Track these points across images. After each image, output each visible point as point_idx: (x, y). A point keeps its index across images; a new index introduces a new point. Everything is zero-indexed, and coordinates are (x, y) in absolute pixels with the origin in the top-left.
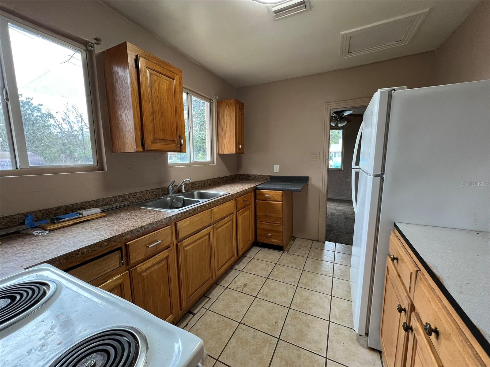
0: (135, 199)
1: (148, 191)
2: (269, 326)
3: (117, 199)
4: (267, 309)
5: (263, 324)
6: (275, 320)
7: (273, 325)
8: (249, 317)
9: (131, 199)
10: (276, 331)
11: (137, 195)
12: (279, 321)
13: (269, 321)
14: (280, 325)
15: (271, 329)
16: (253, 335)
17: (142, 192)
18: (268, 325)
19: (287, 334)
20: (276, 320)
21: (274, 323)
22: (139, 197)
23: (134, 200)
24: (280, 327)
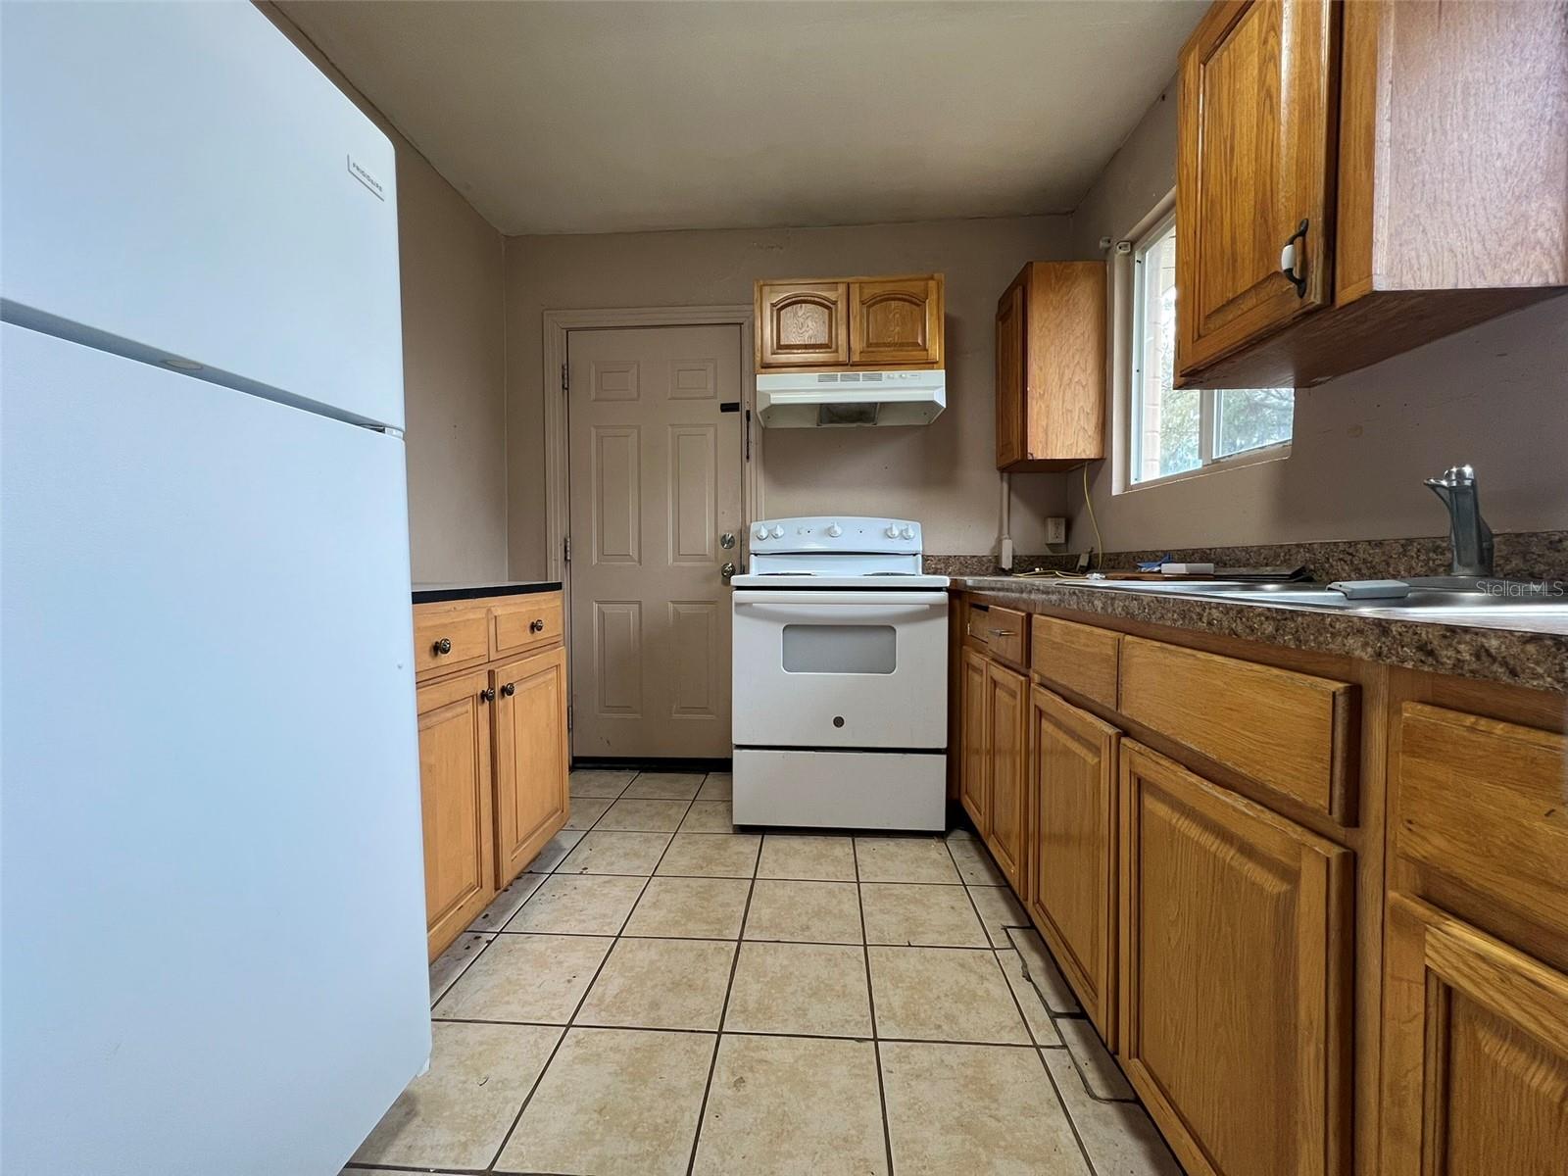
0: (1347, 568)
1: (1410, 541)
2: (766, 1061)
3: (1291, 555)
4: (798, 1133)
5: (792, 1061)
6: (749, 1088)
7: (751, 1069)
8: (856, 1071)
9: (1332, 566)
10: (735, 1051)
11: (1357, 551)
12: (730, 1092)
13: (773, 1078)
14: (722, 1077)
15: (754, 1051)
16: (808, 1017)
17: (1380, 544)
18: (771, 1063)
19: (694, 1052)
20: (742, 1093)
21: (750, 1075)
22: (1365, 561)
23: (1343, 569)
24: (723, 1068)
